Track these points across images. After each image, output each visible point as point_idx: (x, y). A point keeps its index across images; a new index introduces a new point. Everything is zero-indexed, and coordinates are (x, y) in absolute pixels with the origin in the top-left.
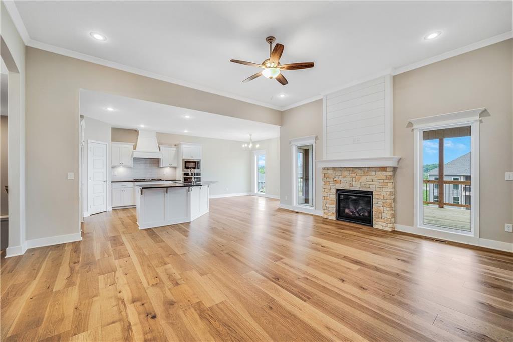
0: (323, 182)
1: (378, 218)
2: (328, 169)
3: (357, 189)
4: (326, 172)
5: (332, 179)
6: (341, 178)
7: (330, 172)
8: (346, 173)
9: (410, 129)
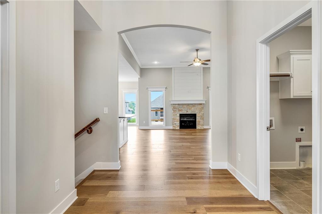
0: (173, 111)
1: (199, 124)
2: (175, 104)
3: (190, 113)
4: (174, 106)
5: (178, 109)
6: (182, 108)
7: (177, 106)
8: (185, 106)
9: (208, 89)
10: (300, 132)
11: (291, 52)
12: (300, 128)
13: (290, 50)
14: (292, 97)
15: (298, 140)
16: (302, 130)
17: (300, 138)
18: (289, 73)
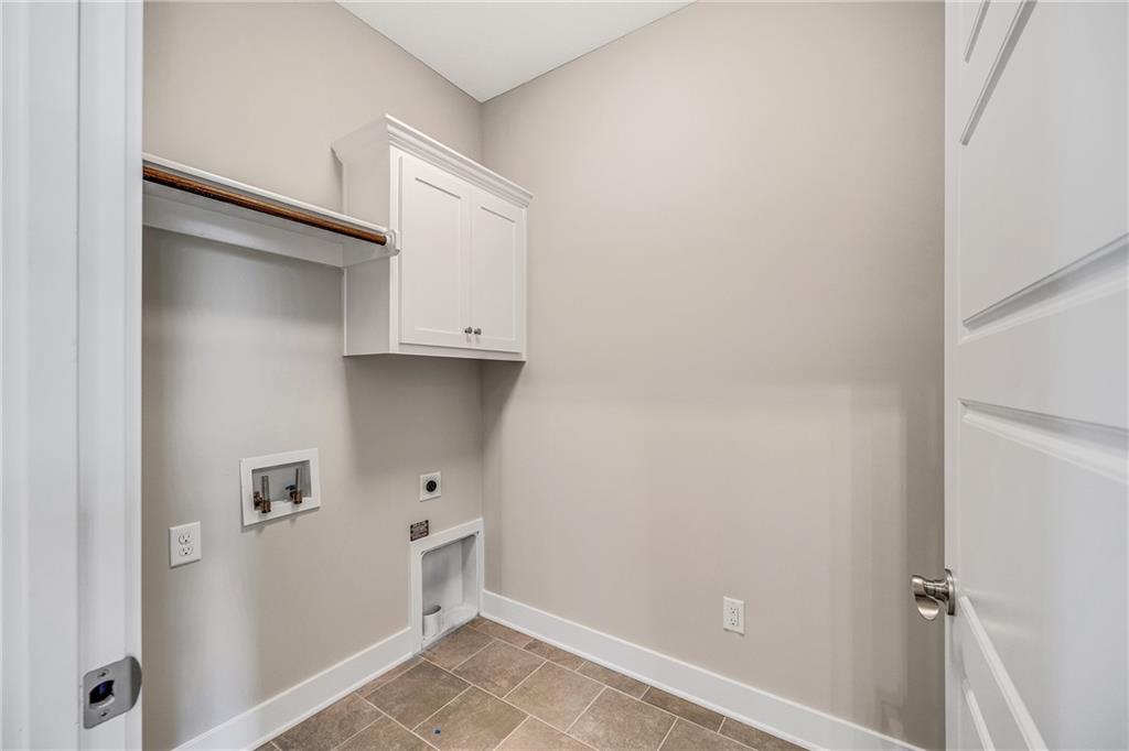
10: (425, 495)
11: (390, 128)
12: (424, 479)
13: (388, 116)
14: (394, 349)
15: (420, 531)
16: (431, 486)
17: (422, 520)
18: (384, 230)
